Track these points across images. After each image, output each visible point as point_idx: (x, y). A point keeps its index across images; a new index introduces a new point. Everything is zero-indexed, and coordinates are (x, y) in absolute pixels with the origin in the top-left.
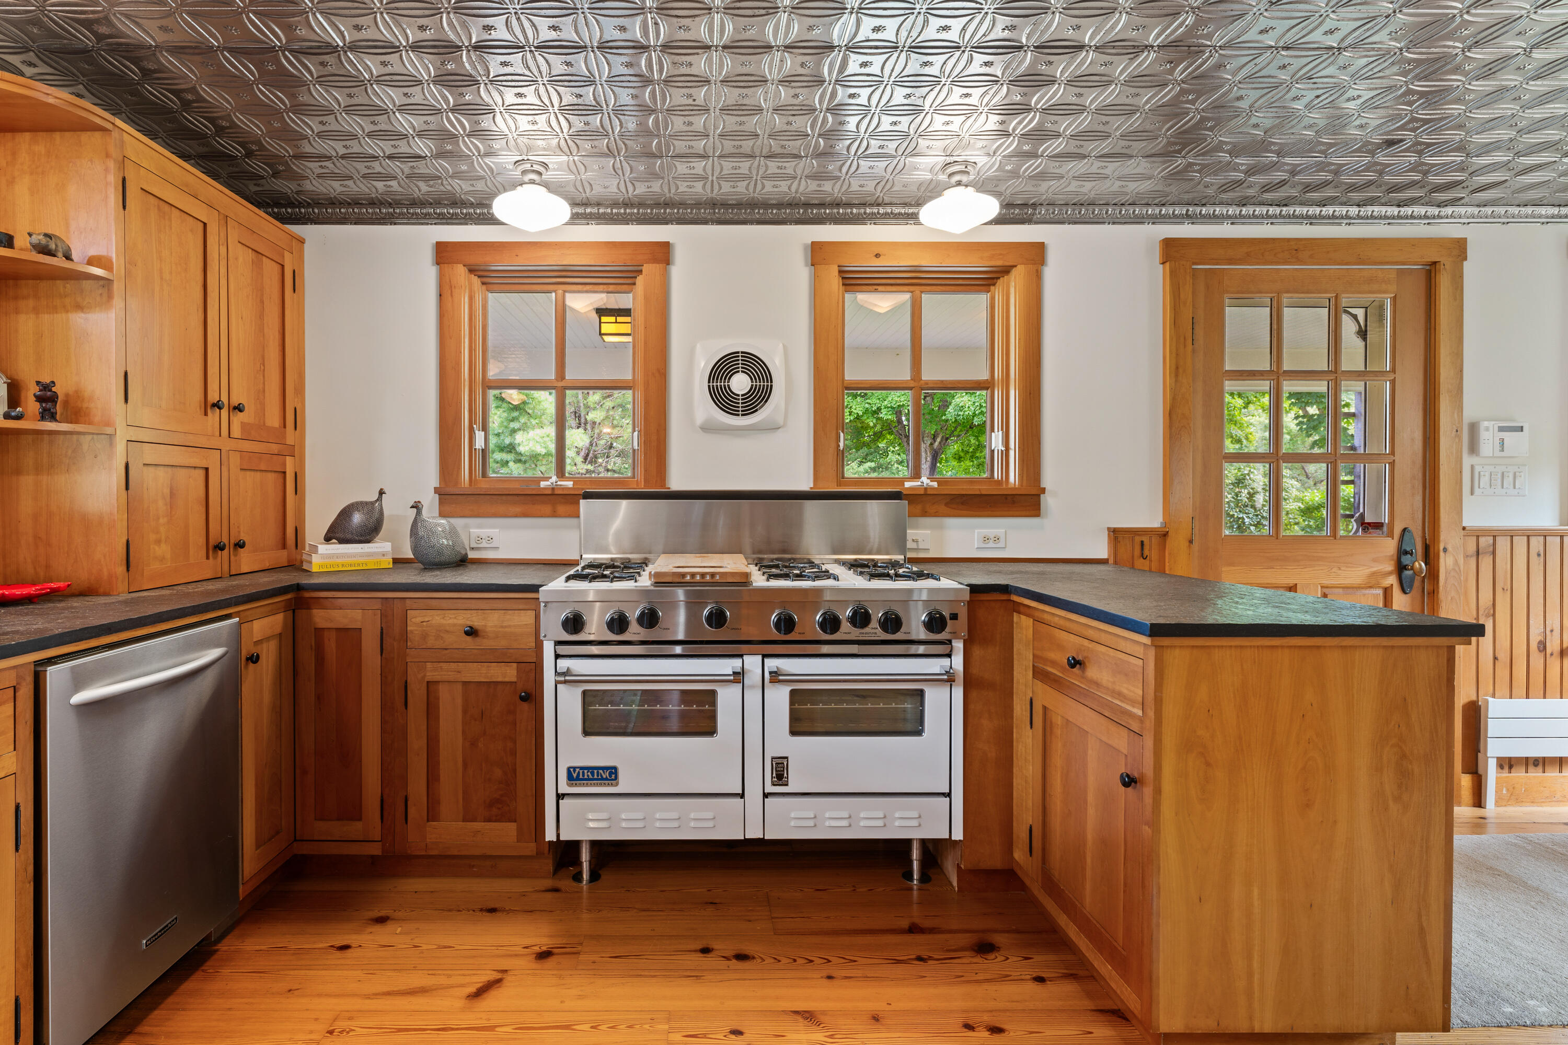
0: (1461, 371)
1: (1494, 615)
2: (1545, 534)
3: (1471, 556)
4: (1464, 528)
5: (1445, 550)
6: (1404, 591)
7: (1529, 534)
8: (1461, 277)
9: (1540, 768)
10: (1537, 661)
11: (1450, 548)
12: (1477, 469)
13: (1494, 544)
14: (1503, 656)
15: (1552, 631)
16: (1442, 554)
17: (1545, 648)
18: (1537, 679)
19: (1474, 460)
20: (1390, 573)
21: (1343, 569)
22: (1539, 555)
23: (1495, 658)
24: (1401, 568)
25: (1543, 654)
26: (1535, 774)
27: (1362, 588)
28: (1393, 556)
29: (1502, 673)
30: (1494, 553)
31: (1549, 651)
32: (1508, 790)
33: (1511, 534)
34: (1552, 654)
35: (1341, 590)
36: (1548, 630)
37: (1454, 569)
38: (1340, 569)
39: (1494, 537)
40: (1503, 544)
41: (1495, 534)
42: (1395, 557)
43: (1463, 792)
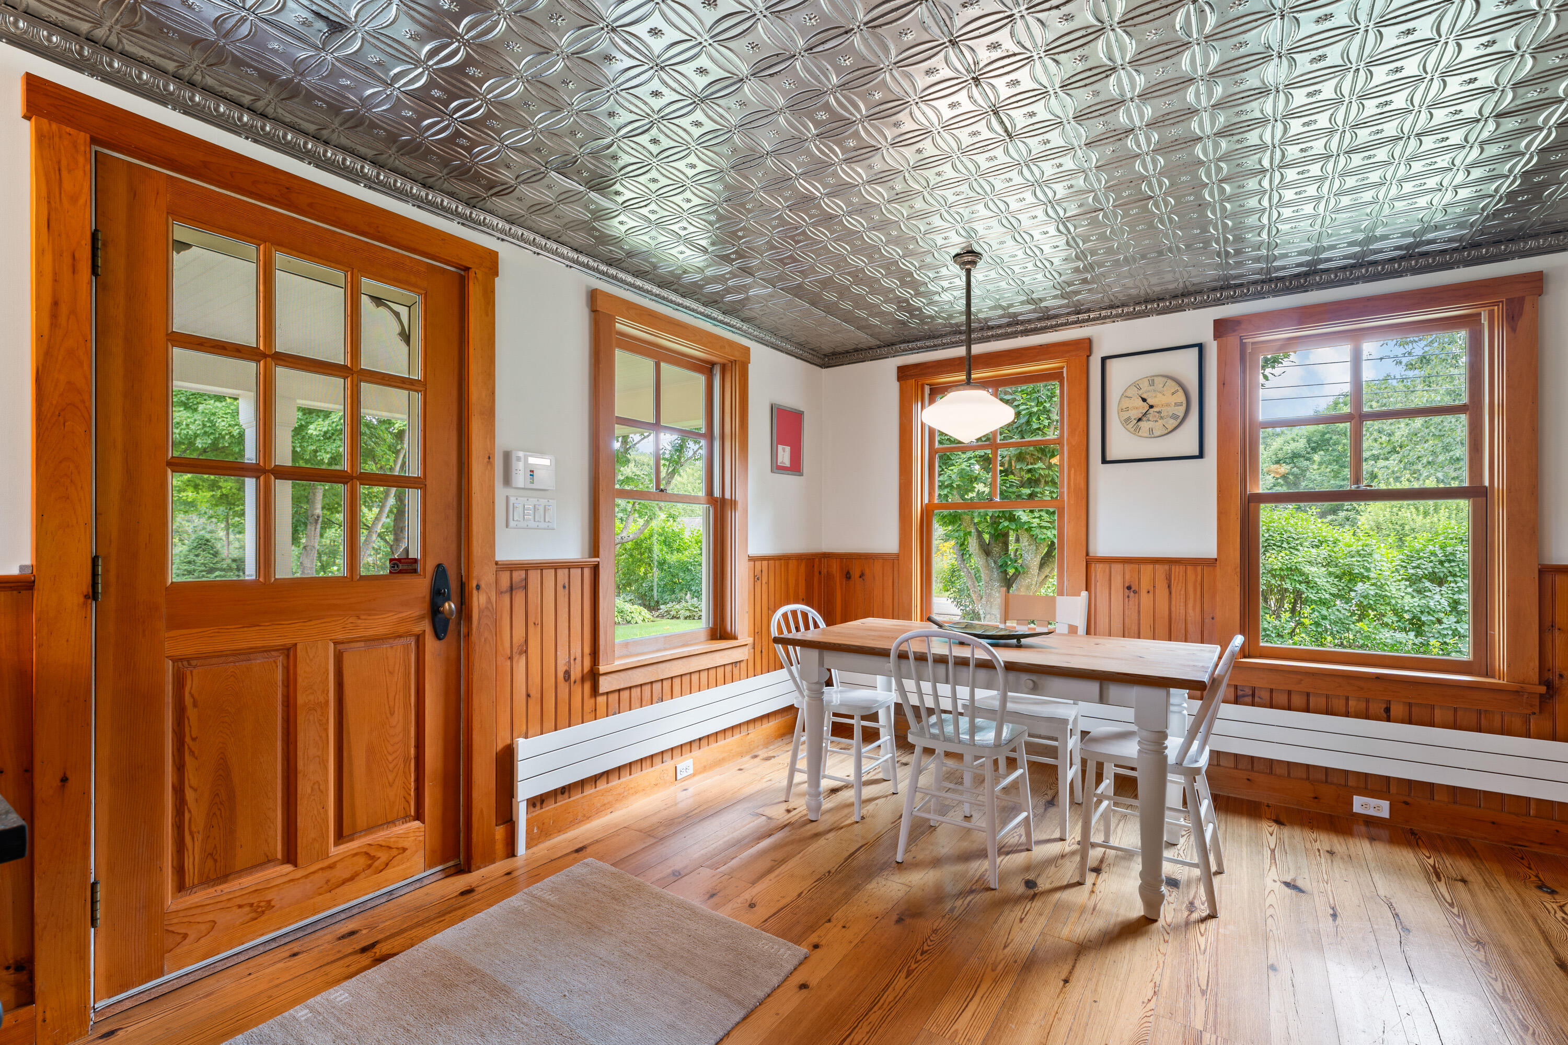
0: (493, 393)
1: (526, 652)
2: (569, 566)
3: (506, 592)
4: (497, 563)
5: (478, 587)
6: (438, 637)
7: (556, 566)
8: (493, 292)
9: (566, 794)
10: (563, 688)
11: (483, 585)
12: (512, 500)
13: (526, 579)
14: (535, 693)
15: (575, 659)
16: (475, 592)
17: (569, 676)
18: (563, 709)
19: (509, 491)
20: (421, 618)
21: (363, 617)
22: (564, 587)
23: (528, 696)
24: (435, 611)
25: (567, 684)
26: (563, 801)
27: (390, 638)
28: (424, 597)
29: (535, 709)
30: (526, 587)
31: (572, 679)
32: (538, 828)
33: (541, 567)
34: (575, 682)
35: (362, 644)
36: (572, 658)
37: (487, 608)
38: (359, 618)
39: (527, 570)
40: (534, 576)
41: (527, 567)
42: (428, 599)
43: (497, 847)
